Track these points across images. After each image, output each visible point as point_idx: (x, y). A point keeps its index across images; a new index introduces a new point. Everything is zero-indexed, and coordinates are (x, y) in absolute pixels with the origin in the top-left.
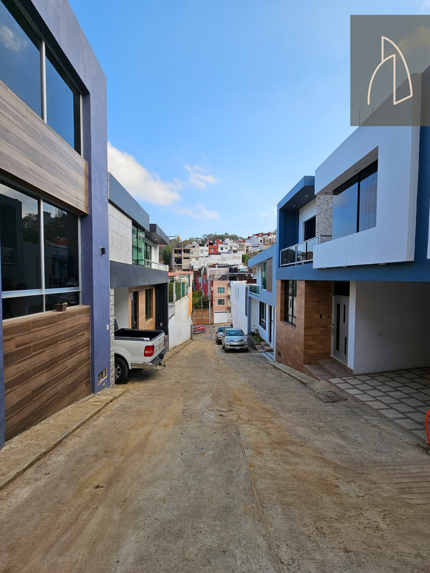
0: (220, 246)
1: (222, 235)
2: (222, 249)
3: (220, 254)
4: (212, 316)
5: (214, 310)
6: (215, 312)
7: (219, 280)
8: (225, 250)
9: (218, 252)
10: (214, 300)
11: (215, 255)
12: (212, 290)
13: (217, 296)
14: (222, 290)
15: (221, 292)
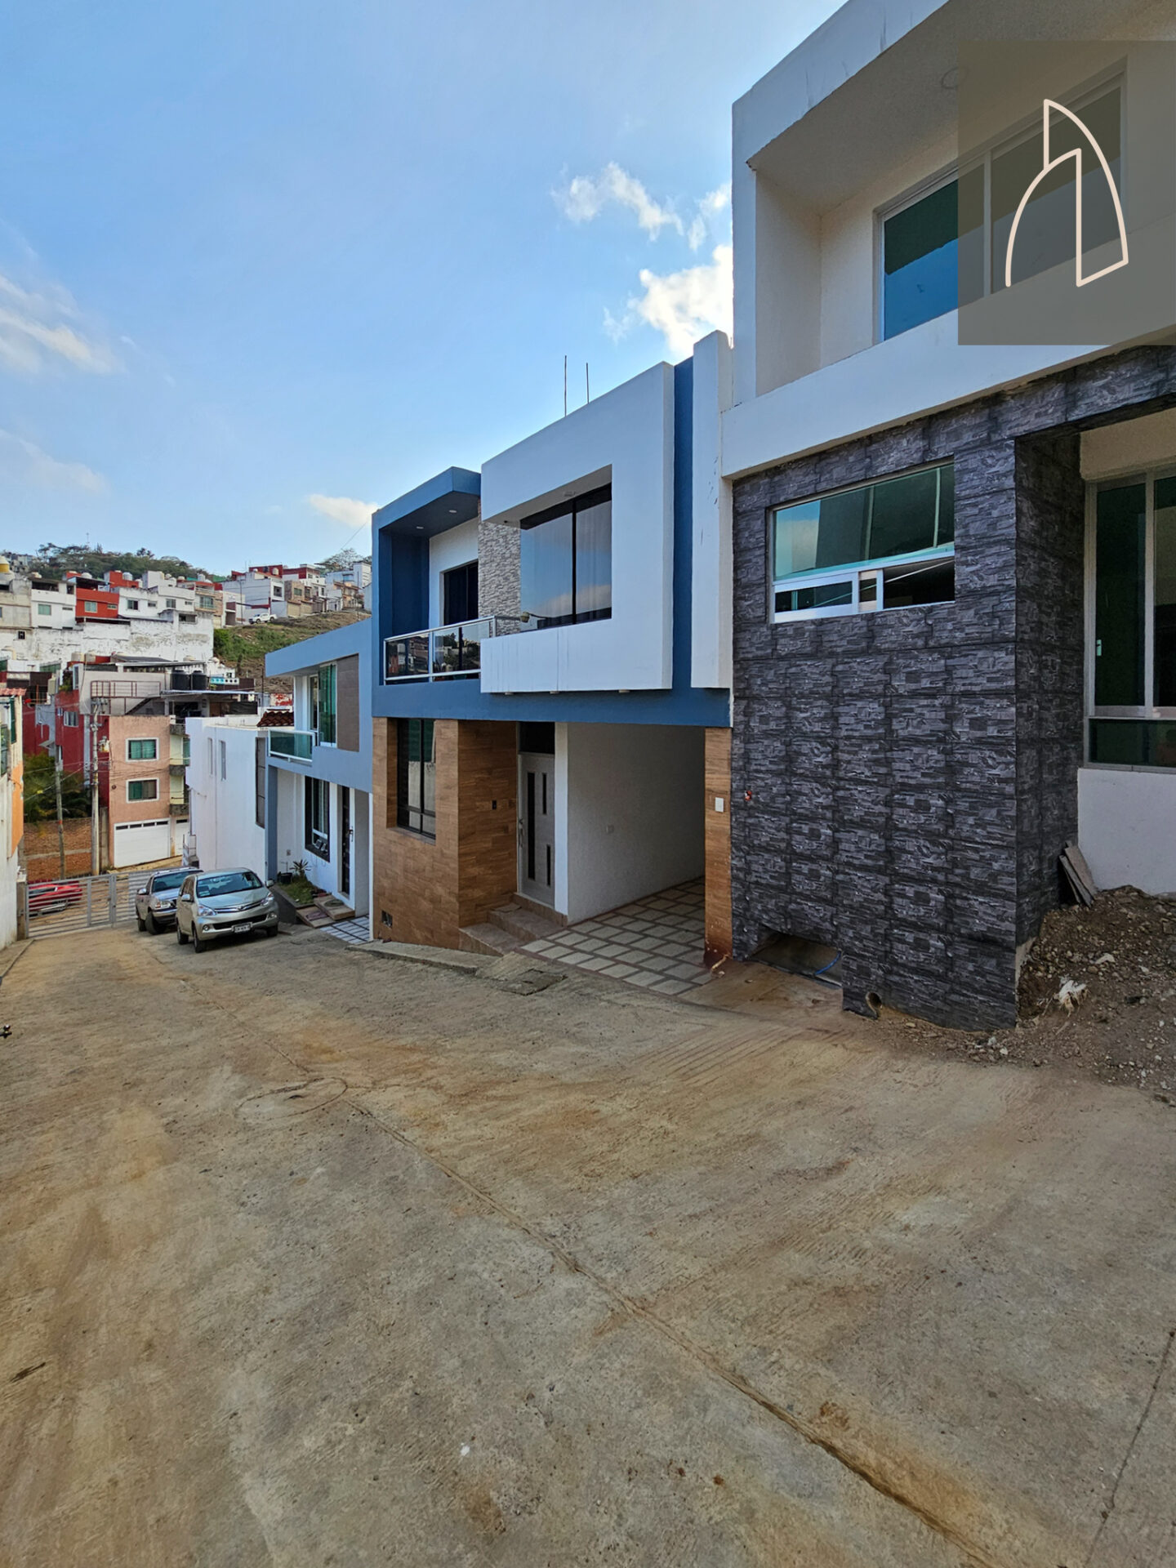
0: (126, 594)
1: (128, 554)
2: (134, 605)
3: (129, 623)
4: (103, 843)
5: (112, 820)
6: (118, 828)
7: (131, 713)
8: (144, 611)
9: (118, 616)
10: (111, 785)
11: (107, 625)
12: (107, 748)
13: (124, 770)
14: (148, 749)
15: (141, 757)
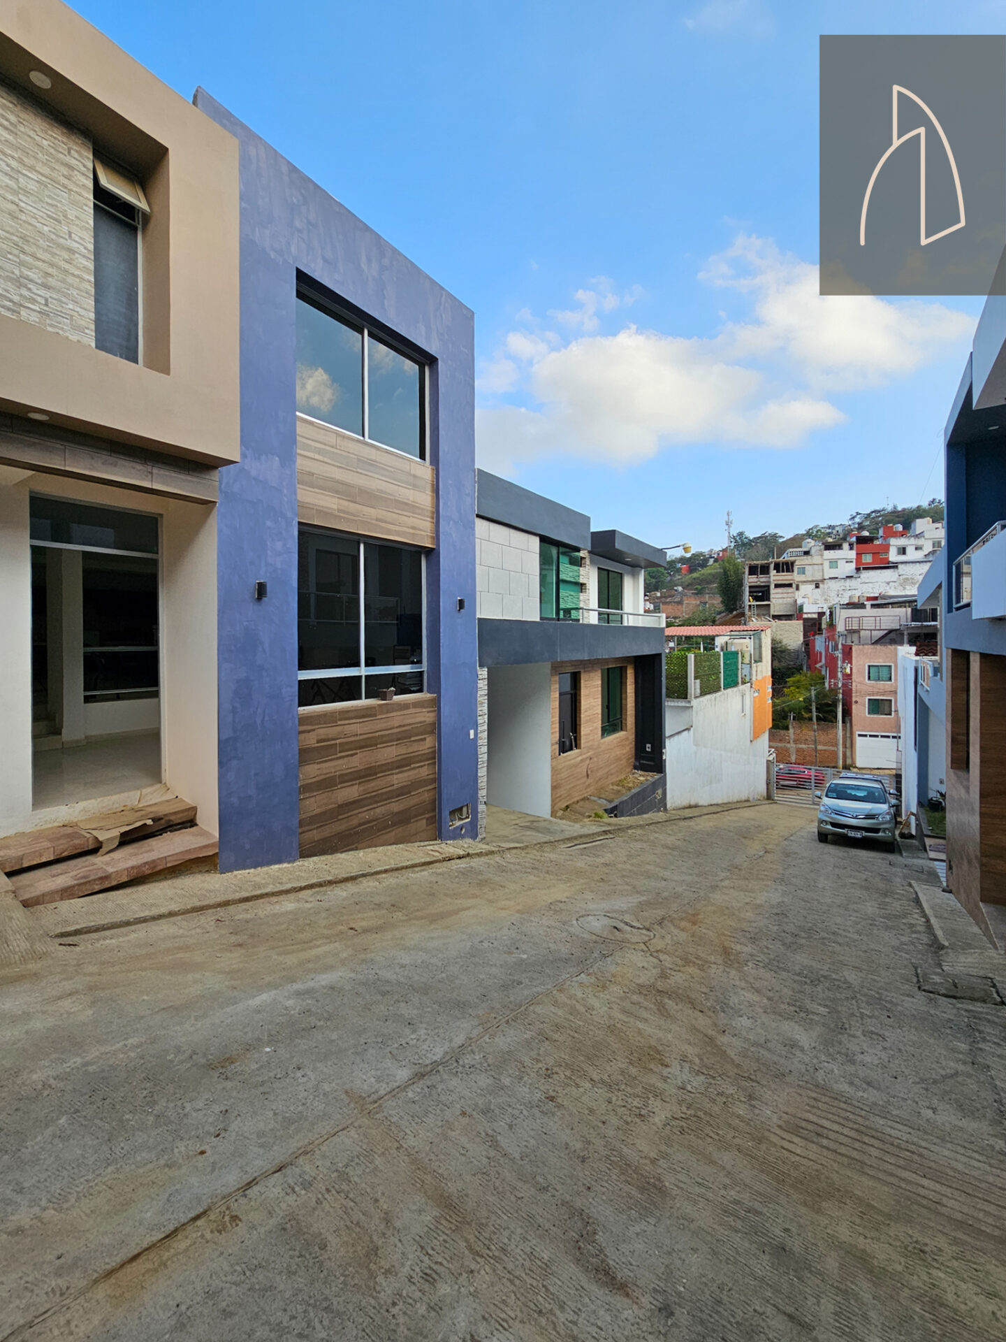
0: (895, 542)
1: (919, 507)
2: (903, 551)
3: (897, 567)
4: (848, 745)
5: (855, 728)
6: (860, 735)
7: (876, 642)
8: (912, 555)
9: (889, 562)
10: (854, 699)
11: (879, 571)
12: (848, 671)
13: (863, 689)
14: (884, 672)
15: (879, 680)
